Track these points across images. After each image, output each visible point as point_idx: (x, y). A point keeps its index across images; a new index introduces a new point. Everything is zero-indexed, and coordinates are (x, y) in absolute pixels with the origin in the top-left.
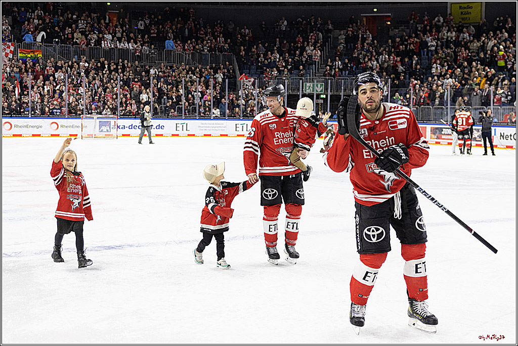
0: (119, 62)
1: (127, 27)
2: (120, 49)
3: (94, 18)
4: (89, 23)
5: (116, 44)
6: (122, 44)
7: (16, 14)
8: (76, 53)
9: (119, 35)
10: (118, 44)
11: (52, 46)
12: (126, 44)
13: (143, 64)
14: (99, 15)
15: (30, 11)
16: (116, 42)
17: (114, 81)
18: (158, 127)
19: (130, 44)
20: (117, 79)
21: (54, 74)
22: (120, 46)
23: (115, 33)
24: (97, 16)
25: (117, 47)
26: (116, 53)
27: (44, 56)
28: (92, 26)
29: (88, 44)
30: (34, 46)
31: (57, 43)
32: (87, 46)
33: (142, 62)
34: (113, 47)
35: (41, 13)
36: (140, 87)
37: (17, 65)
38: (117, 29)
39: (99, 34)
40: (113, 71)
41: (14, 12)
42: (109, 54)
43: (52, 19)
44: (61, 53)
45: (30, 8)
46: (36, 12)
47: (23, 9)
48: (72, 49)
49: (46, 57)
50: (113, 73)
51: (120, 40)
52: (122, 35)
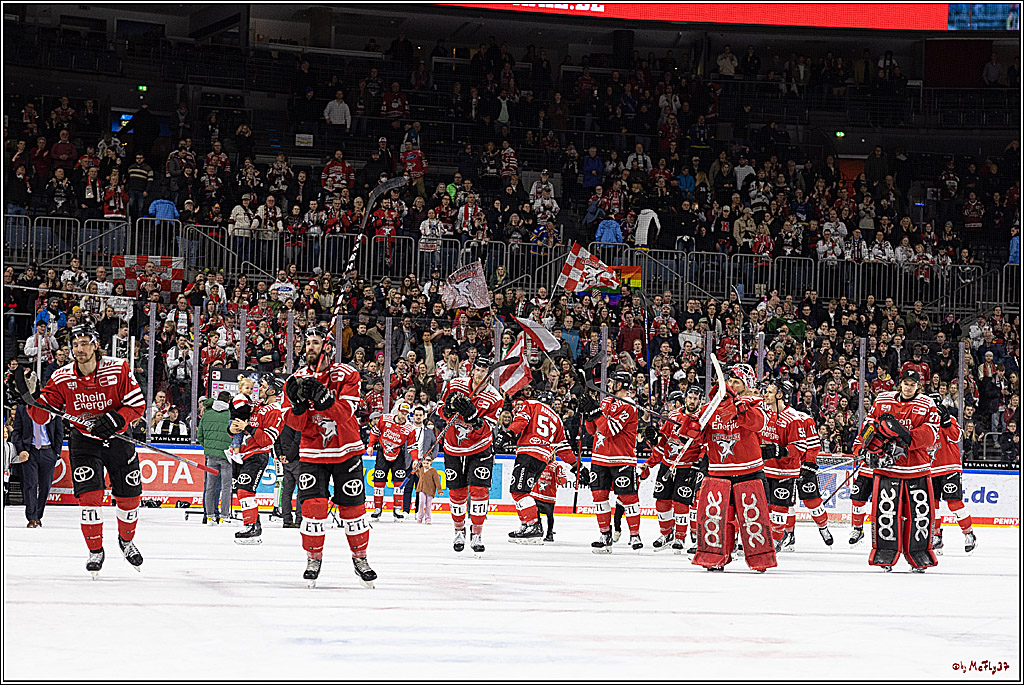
0: (865, 303)
1: (892, 199)
2: (869, 264)
3: (795, 175)
4: (782, 190)
5: (859, 250)
6: (876, 251)
7: (573, 167)
8: (740, 276)
9: (867, 223)
10: (865, 250)
11: (672, 258)
12: (889, 251)
13: (937, 310)
14: (809, 165)
15: (614, 156)
16: (860, 242)
17: (849, 357)
18: (978, 497)
19: (898, 249)
20: (856, 353)
21: (676, 336)
22: (871, 254)
23: (858, 218)
24: (804, 170)
25: (860, 259)
26: (859, 275)
27: (649, 286)
28: (791, 197)
29: (778, 250)
30: (620, 256)
31: (687, 246)
32: (773, 255)
33: (936, 305)
34: (848, 257)
35: (645, 162)
36: (926, 379)
37: (572, 310)
38: (861, 206)
39: (808, 221)
40: (846, 328)
41: (567, 159)
42: (836, 279)
43: (674, 179)
44: (698, 277)
45: (613, 149)
46: (631, 158)
47: (593, 151)
48: (729, 265)
49: (653, 287)
50: (849, 334)
51: (869, 237)
52: (877, 222)
